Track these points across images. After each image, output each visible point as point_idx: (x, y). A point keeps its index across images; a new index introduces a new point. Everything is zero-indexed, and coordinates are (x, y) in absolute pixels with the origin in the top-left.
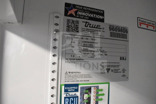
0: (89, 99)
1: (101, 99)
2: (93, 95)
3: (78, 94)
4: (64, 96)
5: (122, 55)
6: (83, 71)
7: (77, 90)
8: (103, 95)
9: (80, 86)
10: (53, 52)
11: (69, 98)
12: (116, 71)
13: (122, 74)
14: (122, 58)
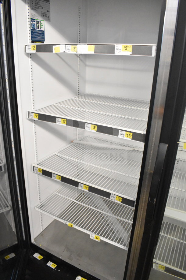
0: (38, 26)
1: (42, 27)
2: (39, 24)
3: (35, 23)
4: (31, 23)
5: (48, 10)
6: (36, 15)
7: (35, 22)
8: (42, 25)
9: (35, 20)
10: (28, 4)
11: (33, 24)
12: (46, 16)
13: (48, 18)
14: (48, 11)
